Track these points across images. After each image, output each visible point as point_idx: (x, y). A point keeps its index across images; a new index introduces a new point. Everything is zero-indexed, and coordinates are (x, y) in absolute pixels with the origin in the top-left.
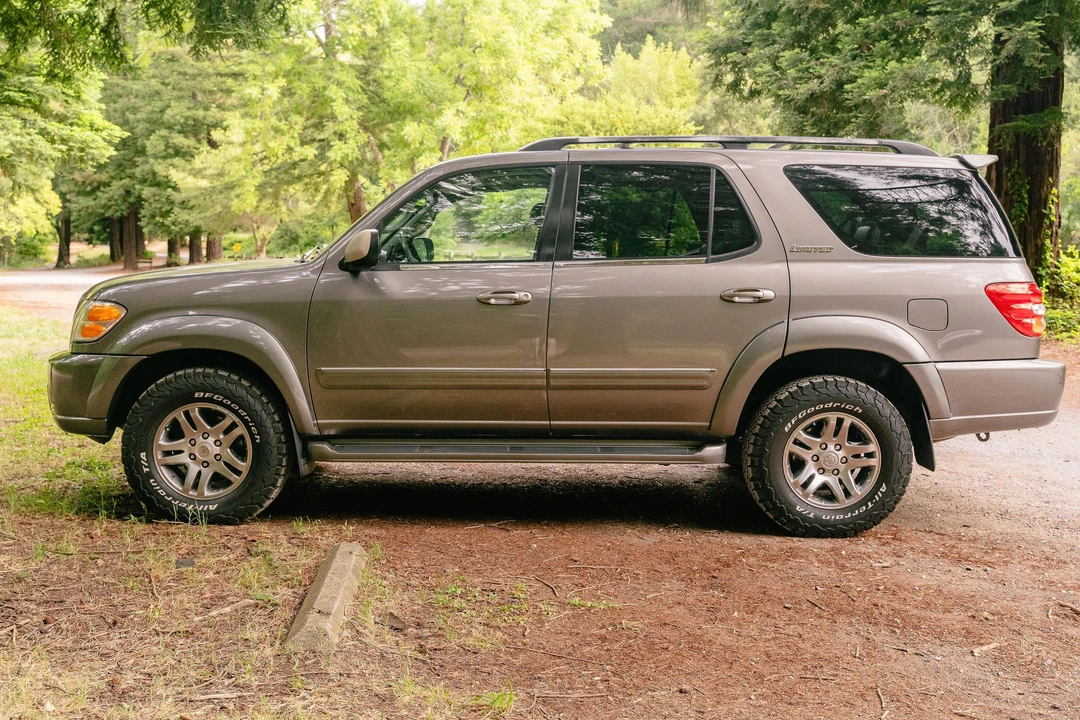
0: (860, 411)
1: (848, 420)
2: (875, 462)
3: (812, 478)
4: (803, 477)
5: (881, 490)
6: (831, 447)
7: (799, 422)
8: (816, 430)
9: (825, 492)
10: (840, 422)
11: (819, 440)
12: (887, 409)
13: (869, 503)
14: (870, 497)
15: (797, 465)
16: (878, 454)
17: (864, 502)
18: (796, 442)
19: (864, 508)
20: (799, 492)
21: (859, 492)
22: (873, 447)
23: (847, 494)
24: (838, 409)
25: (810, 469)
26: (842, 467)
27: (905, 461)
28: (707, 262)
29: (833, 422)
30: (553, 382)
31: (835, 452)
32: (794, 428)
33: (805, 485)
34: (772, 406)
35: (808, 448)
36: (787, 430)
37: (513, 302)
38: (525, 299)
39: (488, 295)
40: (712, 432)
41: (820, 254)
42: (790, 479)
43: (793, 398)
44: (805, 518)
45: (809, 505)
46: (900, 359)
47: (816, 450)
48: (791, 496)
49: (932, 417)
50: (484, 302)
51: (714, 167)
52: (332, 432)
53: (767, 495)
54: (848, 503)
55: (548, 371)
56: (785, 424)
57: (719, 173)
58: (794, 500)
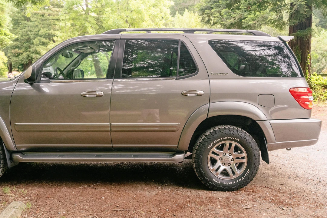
0: (239, 140)
1: (234, 144)
2: (245, 161)
3: (220, 167)
4: (216, 167)
5: (248, 172)
6: (227, 154)
7: (214, 145)
8: (221, 148)
9: (225, 173)
10: (231, 144)
11: (222, 152)
12: (250, 139)
13: (243, 178)
14: (243, 175)
15: (214, 161)
16: (246, 157)
17: (240, 177)
18: (213, 153)
19: (241, 179)
20: (214, 173)
21: (239, 172)
22: (244, 154)
23: (234, 173)
24: (230, 139)
25: (219, 163)
26: (232, 163)
27: (257, 160)
28: (176, 79)
29: (228, 145)
30: (113, 129)
31: (229, 157)
32: (212, 147)
33: (217, 170)
34: (203, 138)
35: (218, 155)
36: (209, 148)
37: (96, 96)
38: (101, 94)
39: (85, 93)
40: (179, 149)
41: (223, 76)
42: (211, 168)
43: (211, 135)
44: (217, 184)
45: (219, 178)
46: (255, 119)
47: (221, 156)
48: (211, 174)
49: (268, 142)
50: (84, 96)
51: (180, 40)
52: (23, 149)
53: (201, 174)
54: (235, 177)
55: (110, 124)
56: (208, 146)
57: (182, 43)
58: (212, 176)
